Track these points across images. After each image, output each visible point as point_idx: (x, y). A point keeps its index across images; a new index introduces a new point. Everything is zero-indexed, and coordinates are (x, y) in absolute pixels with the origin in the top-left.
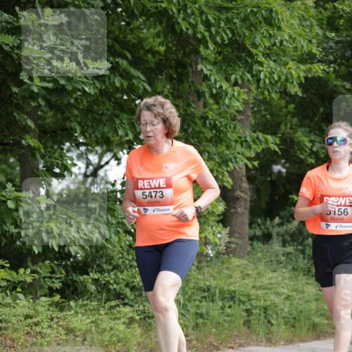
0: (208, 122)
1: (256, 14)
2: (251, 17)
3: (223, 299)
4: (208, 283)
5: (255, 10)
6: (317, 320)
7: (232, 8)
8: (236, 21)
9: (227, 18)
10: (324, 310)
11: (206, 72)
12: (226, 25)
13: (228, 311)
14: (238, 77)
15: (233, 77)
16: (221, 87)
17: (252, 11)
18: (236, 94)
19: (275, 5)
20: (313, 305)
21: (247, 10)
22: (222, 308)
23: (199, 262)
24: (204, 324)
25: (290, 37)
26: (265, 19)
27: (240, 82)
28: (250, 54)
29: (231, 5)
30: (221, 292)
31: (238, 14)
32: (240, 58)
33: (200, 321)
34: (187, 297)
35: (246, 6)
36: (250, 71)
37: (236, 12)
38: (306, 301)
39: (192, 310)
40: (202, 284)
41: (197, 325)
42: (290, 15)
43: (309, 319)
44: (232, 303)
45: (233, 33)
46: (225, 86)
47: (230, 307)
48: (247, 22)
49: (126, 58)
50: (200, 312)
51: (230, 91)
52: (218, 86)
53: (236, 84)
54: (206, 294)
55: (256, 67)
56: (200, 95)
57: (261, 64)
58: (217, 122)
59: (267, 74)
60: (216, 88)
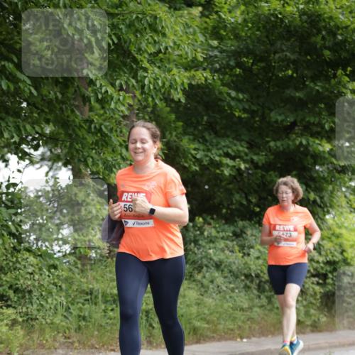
0: (93, 126)
1: (141, 20)
2: (136, 24)
3: (106, 302)
4: (91, 286)
5: (140, 16)
6: (198, 324)
7: (118, 14)
8: (122, 26)
9: (113, 24)
10: (204, 314)
11: (91, 76)
12: (112, 30)
13: (111, 313)
14: (123, 83)
15: (118, 83)
16: (107, 92)
17: (137, 17)
18: (121, 98)
19: (159, 12)
20: (194, 310)
21: (132, 17)
22: (105, 311)
23: (83, 265)
24: (87, 327)
25: (175, 43)
26: (150, 25)
27: (124, 87)
28: (135, 60)
29: (116, 12)
30: (104, 295)
31: (123, 20)
32: (125, 64)
33: (83, 323)
34: (70, 299)
35: (131, 12)
36: (135, 77)
37: (121, 18)
38: (187, 305)
39: (75, 313)
40: (85, 287)
41: (79, 328)
42: (175, 22)
43: (190, 323)
44: (114, 306)
45: (119, 38)
46: (110, 90)
47: (112, 310)
48: (132, 28)
49: (12, 62)
50: (82, 314)
51: (115, 95)
52: (103, 91)
53: (121, 89)
54: (89, 297)
55: (141, 73)
56: (86, 99)
57: (145, 70)
58: (103, 127)
59: (152, 80)
60: (101, 93)
